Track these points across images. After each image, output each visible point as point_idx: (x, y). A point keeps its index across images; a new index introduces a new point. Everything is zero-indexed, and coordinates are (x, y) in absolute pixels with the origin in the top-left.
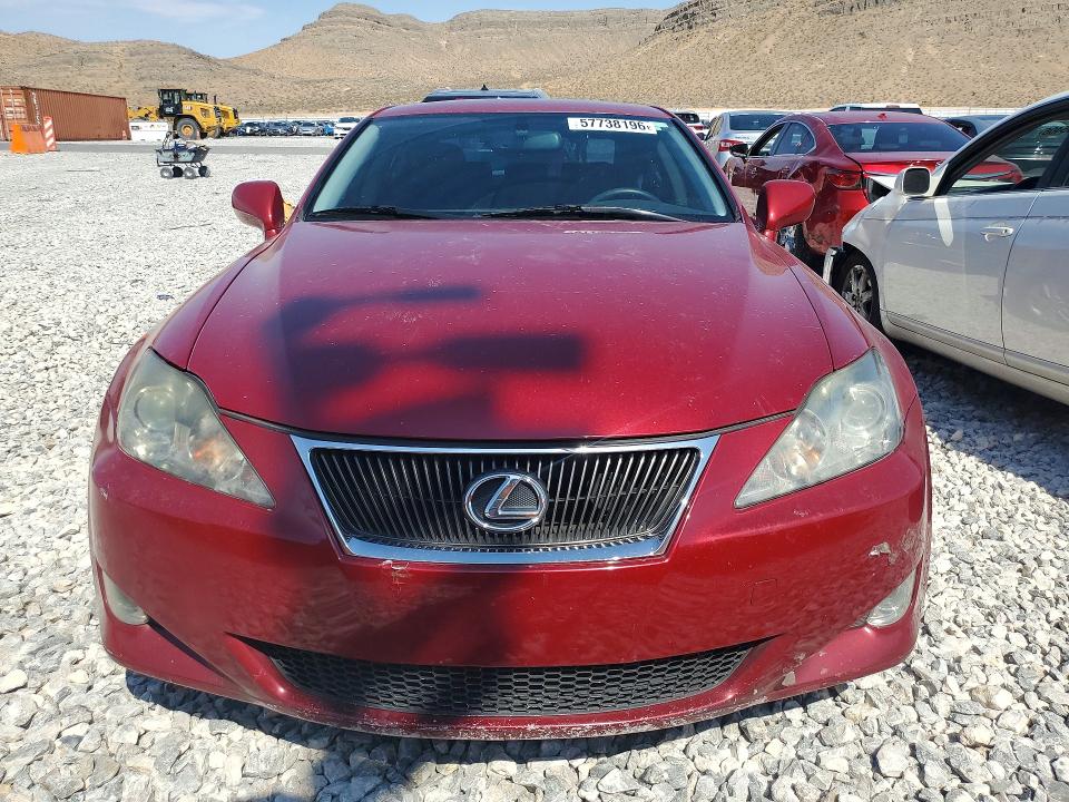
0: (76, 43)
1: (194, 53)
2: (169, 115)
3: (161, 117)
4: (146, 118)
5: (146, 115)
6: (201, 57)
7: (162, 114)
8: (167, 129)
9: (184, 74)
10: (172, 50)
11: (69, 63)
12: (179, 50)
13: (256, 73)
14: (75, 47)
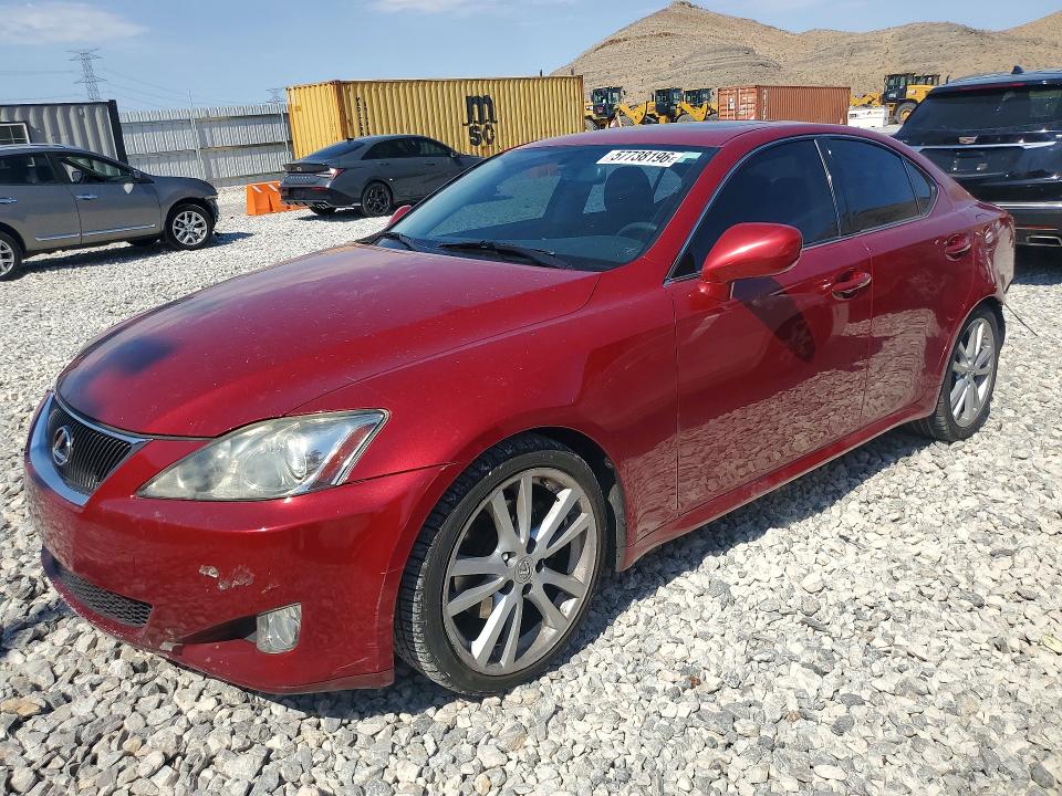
0: (851, 35)
1: (966, 29)
2: (893, 100)
3: (884, 103)
4: (868, 105)
5: (870, 102)
6: (974, 32)
7: (885, 100)
8: (883, 115)
9: (950, 52)
10: (943, 28)
11: (841, 54)
12: (950, 27)
13: (1035, 43)
14: (848, 40)
